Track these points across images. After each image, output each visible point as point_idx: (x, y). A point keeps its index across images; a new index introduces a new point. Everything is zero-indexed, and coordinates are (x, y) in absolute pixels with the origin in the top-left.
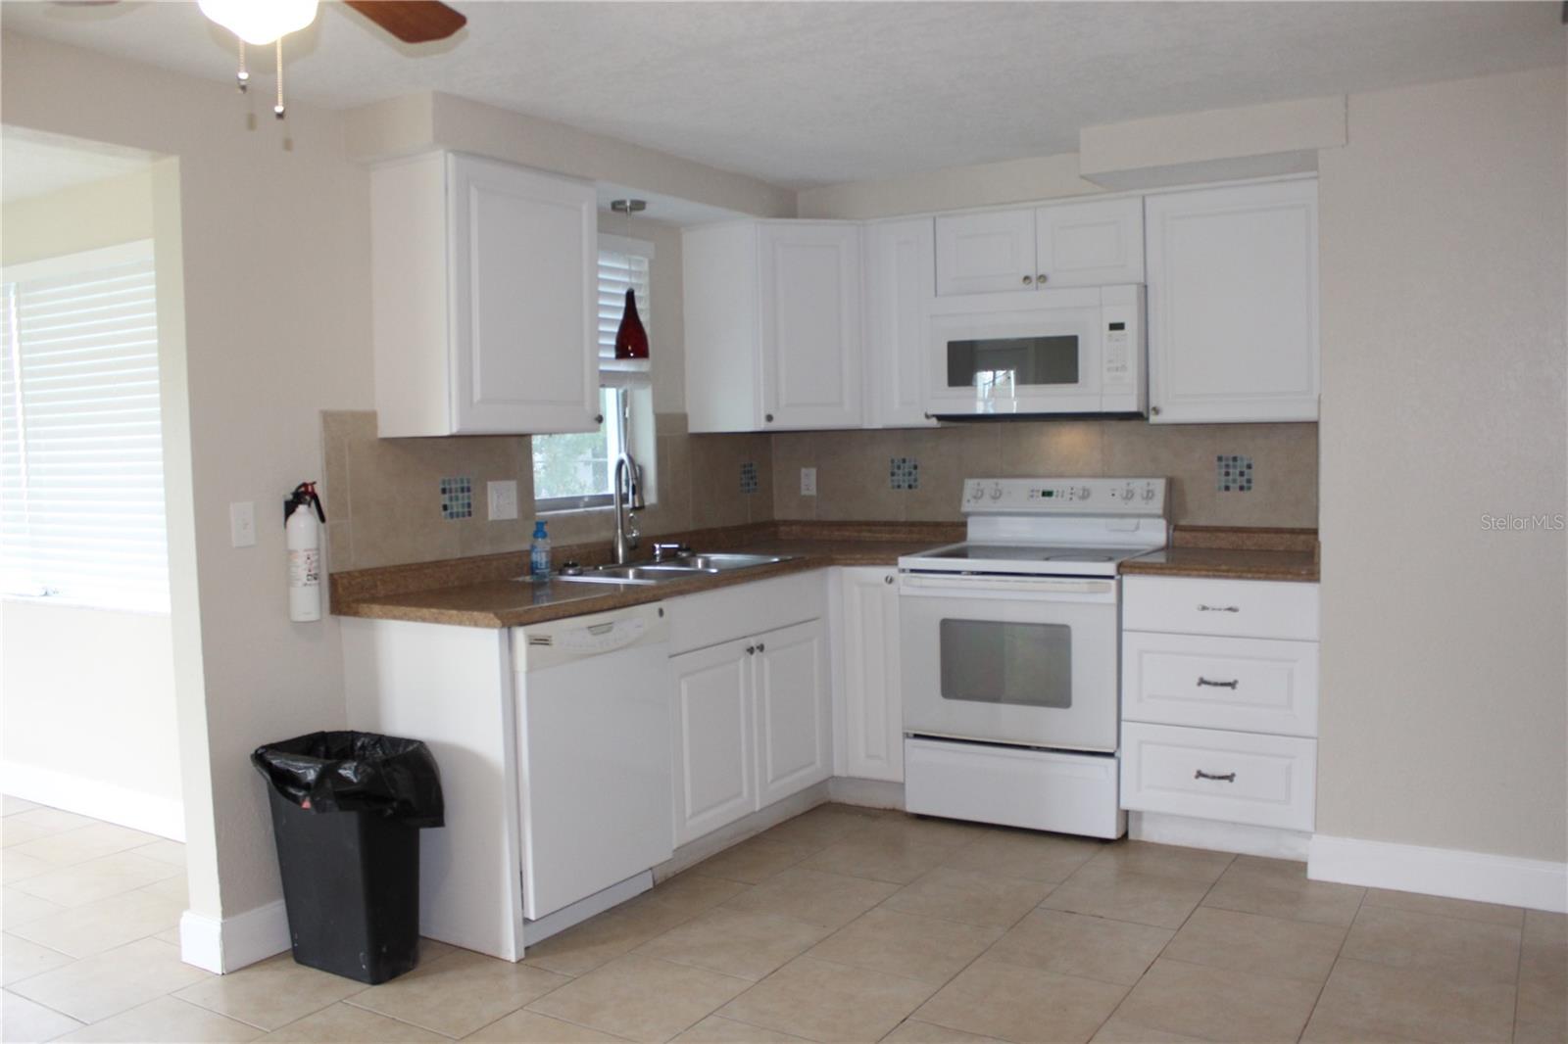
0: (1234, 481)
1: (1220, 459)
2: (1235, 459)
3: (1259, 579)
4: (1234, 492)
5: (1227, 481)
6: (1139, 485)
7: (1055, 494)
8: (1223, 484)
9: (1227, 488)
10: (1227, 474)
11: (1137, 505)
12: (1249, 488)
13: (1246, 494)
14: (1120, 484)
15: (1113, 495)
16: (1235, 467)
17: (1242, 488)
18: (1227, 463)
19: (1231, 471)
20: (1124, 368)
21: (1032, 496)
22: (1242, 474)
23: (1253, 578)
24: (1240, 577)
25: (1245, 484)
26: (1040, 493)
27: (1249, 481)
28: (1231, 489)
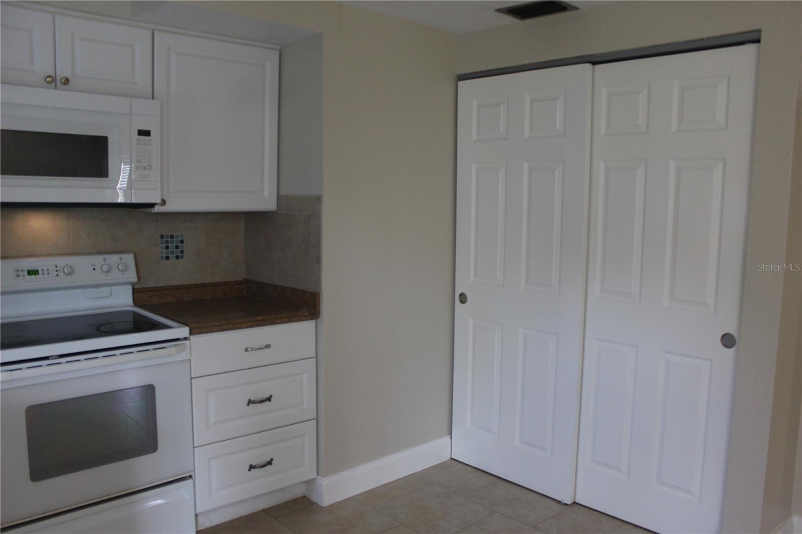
0: (172, 252)
1: (162, 237)
2: (172, 237)
3: (285, 322)
4: (172, 260)
5: (167, 253)
6: (113, 259)
7: (40, 272)
8: (165, 255)
9: (167, 258)
10: (167, 248)
11: (116, 276)
12: (182, 257)
13: (180, 261)
14: (98, 260)
15: (94, 269)
16: (172, 243)
17: (177, 257)
18: (167, 239)
19: (170, 245)
20: (150, 167)
21: (18, 276)
22: (177, 247)
23: (281, 323)
24: (273, 323)
25: (180, 255)
26: (26, 273)
27: (182, 252)
28: (170, 259)
